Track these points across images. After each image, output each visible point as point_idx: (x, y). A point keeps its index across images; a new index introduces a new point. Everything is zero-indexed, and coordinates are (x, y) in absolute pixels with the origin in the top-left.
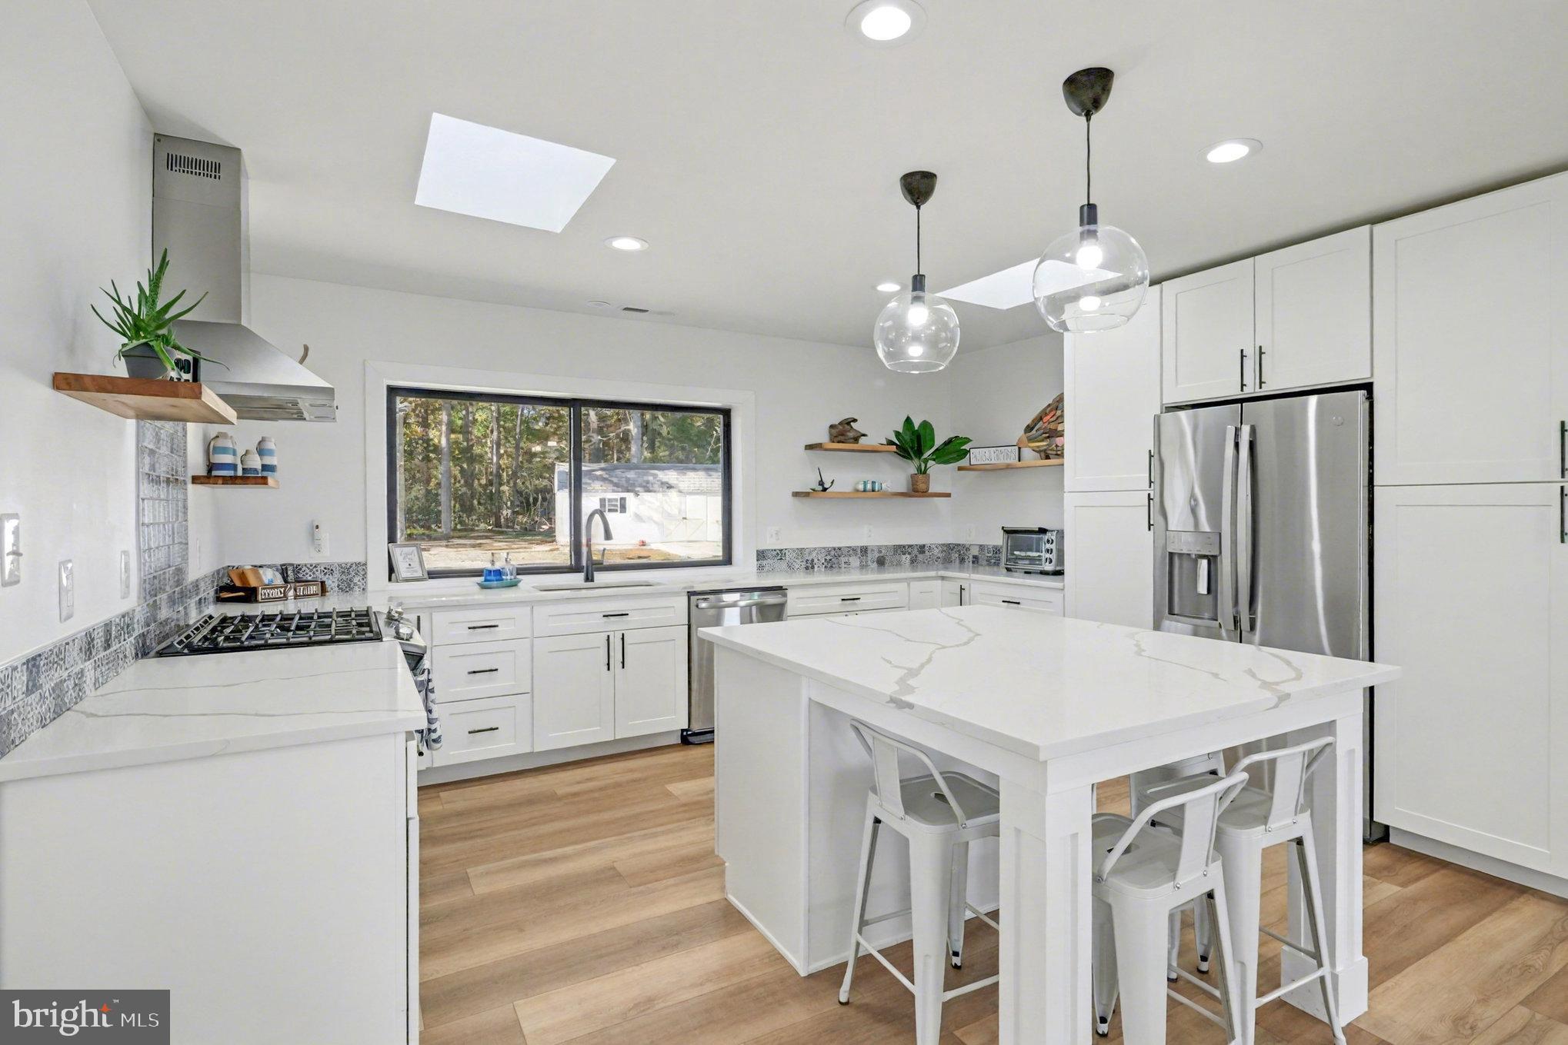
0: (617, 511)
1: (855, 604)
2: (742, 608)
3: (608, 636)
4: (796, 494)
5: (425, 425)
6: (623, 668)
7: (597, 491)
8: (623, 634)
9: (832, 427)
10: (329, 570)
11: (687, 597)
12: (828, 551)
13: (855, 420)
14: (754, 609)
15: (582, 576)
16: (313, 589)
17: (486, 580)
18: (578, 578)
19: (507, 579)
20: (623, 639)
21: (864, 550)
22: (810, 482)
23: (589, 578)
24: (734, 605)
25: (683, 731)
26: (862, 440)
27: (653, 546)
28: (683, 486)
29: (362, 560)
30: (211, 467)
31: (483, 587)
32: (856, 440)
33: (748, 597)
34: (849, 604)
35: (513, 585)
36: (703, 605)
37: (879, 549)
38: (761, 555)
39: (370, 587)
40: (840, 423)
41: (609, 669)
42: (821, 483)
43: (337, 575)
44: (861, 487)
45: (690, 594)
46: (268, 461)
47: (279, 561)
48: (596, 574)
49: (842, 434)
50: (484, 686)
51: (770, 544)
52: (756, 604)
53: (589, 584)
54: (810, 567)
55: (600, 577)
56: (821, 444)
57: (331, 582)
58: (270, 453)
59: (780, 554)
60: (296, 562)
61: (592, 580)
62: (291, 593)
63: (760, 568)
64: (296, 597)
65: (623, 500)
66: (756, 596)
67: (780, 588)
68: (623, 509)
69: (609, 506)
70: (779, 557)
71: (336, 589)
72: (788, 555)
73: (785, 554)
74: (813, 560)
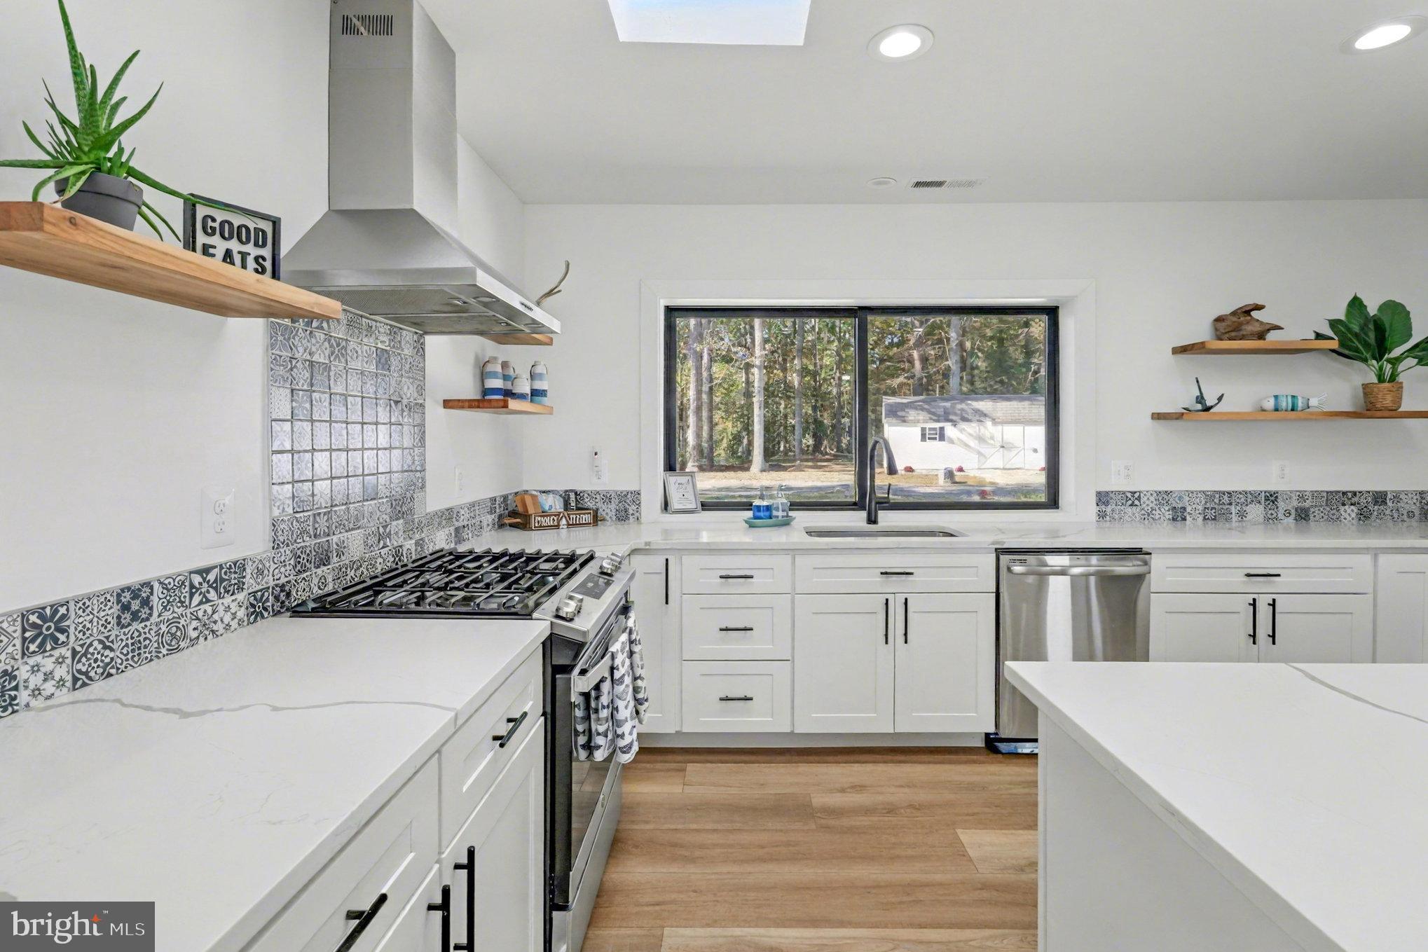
0: (935, 439)
1: (1270, 582)
2: (1074, 578)
3: (887, 600)
4: (1157, 417)
5: (784, 370)
6: (906, 642)
7: (918, 421)
8: (906, 599)
9: (1219, 320)
10: (607, 498)
11: (994, 555)
12: (1210, 496)
13: (1259, 308)
14: (1092, 579)
15: (864, 514)
16: (586, 518)
17: (756, 517)
18: (857, 519)
19: (777, 517)
20: (906, 603)
21: (1272, 498)
22: (1183, 398)
23: (872, 520)
24: (1063, 572)
25: (987, 735)
26: (1272, 336)
27: (972, 474)
28: (999, 414)
29: (636, 488)
30: (486, 392)
31: (750, 525)
32: (1261, 336)
33: (1083, 562)
34: (1264, 582)
35: (786, 523)
36: (1018, 569)
37: (1302, 496)
38: (1103, 498)
39: (643, 519)
40: (1234, 313)
41: (887, 643)
42: (1200, 399)
43: (615, 501)
44: (1270, 404)
45: (1000, 552)
46: (539, 385)
47: (561, 488)
48: (881, 514)
49: (1237, 328)
50: (737, 646)
51: (1116, 483)
52: (1095, 574)
53: (872, 527)
54: (1179, 516)
55: (887, 519)
56: (1203, 343)
57: (608, 511)
58: (540, 377)
59: (1133, 498)
60: (578, 488)
61: (875, 522)
62: (564, 521)
63: (1102, 515)
64: (568, 525)
65: (942, 429)
66: (1094, 559)
67: (1138, 551)
68: (942, 438)
69: (929, 434)
70: (1130, 502)
71: (614, 518)
72: (1144, 499)
73: (1139, 499)
74: (1184, 509)
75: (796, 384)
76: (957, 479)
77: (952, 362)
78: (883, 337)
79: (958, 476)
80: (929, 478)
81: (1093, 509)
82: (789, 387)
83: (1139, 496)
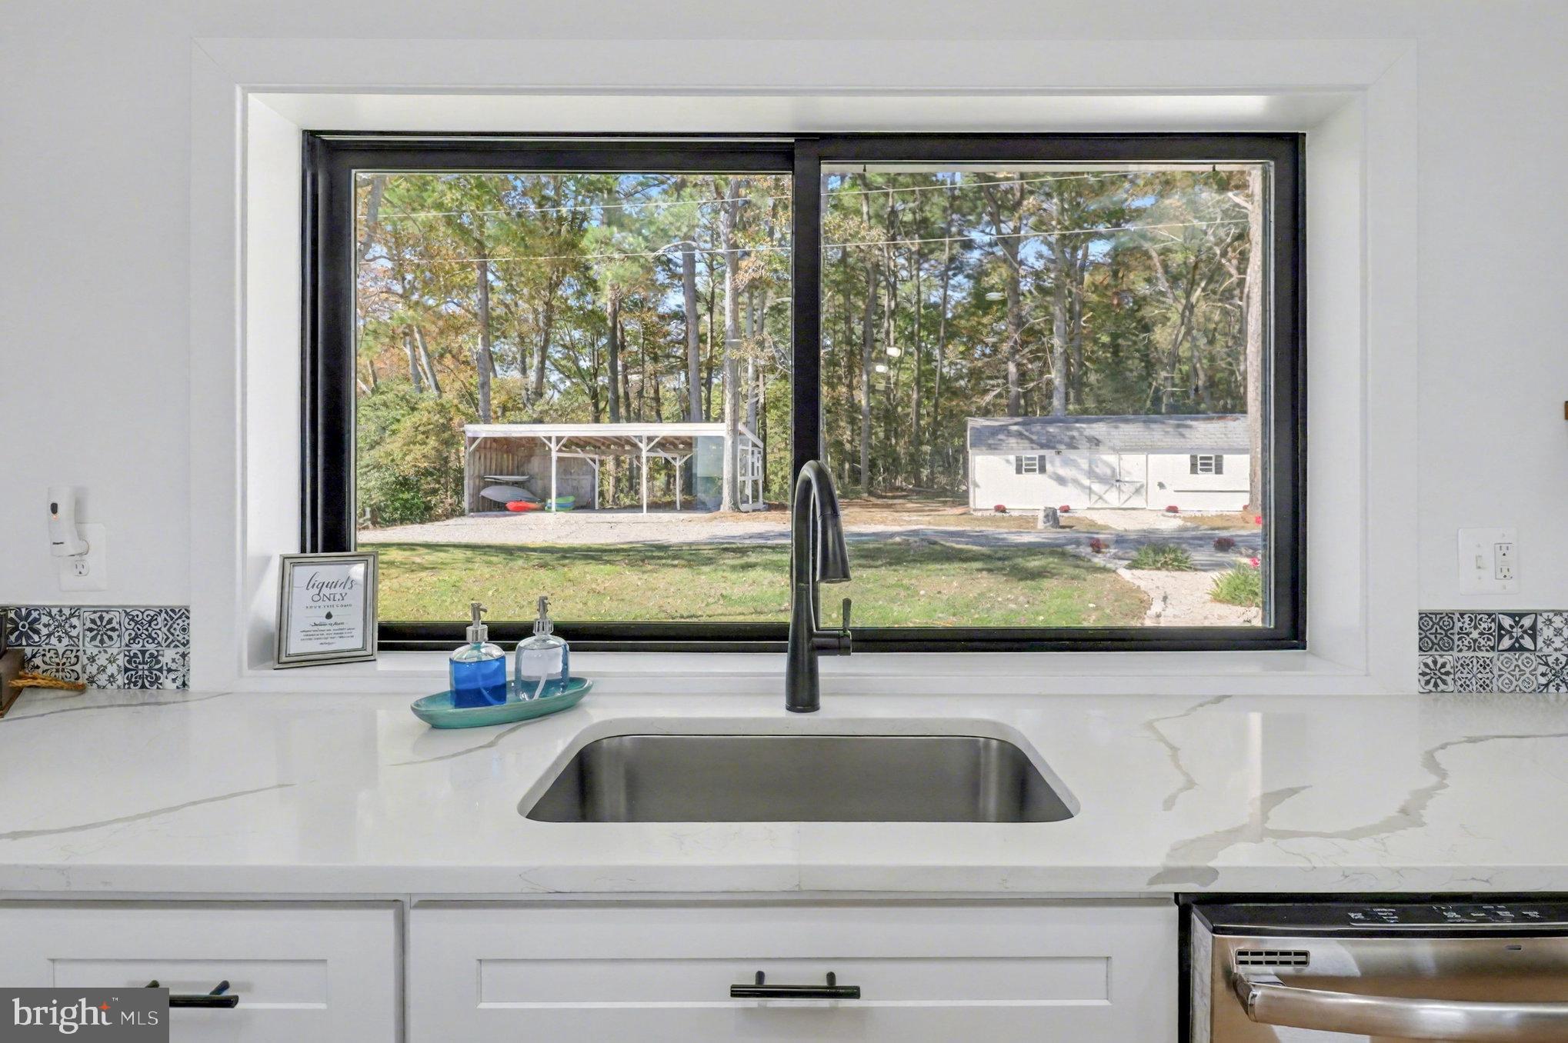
0: (1034, 470)
7: (1012, 449)
10: (101, 627)
11: (1175, 910)
27: (1079, 514)
28: (1116, 440)
29: (181, 601)
39: (196, 682)
43: (123, 635)
45: (1187, 906)
57: (105, 661)
63: (1433, 678)
65: (1042, 458)
68: (1042, 470)
69: (1026, 465)
71: (121, 680)
75: (864, 403)
76: (1062, 523)
77: (1056, 376)
78: (973, 347)
79: (1063, 518)
80: (1025, 522)
81: (1412, 660)
82: (854, 408)
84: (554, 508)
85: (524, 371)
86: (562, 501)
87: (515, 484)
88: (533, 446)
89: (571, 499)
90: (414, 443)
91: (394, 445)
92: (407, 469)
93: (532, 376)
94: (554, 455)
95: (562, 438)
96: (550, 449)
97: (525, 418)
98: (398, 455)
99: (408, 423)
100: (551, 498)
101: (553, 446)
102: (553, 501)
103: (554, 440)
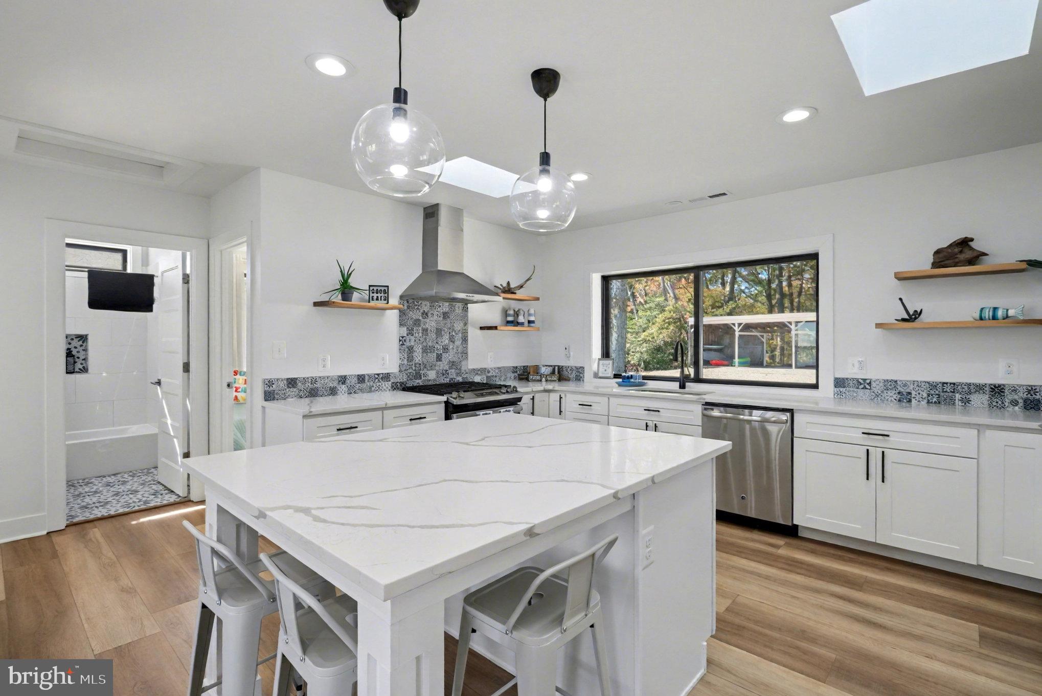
4: (880, 326)
9: (938, 252)
10: (571, 370)
11: (701, 406)
12: (933, 386)
16: (554, 378)
21: (997, 390)
23: (682, 386)
29: (583, 365)
31: (620, 385)
32: (975, 261)
37: (1031, 389)
38: (840, 383)
39: (585, 380)
40: (951, 245)
43: (575, 371)
45: (704, 404)
47: (552, 364)
49: (954, 257)
51: (851, 373)
53: (682, 390)
54: (905, 398)
57: (572, 376)
58: (532, 315)
59: (864, 384)
60: (560, 365)
61: (684, 388)
62: (544, 378)
70: (862, 386)
71: (574, 379)
72: (874, 384)
73: (870, 384)
74: (910, 393)
83: (870, 383)
84: (737, 364)
85: (723, 284)
86: (742, 360)
87: (715, 350)
88: (728, 329)
89: (748, 359)
90: (663, 328)
91: (653, 330)
92: (659, 342)
93: (728, 288)
94: (737, 334)
95: (741, 324)
96: (735, 331)
97: (722, 313)
98: (655, 335)
99: (661, 318)
100: (735, 359)
101: (736, 328)
102: (737, 360)
103: (736, 325)
